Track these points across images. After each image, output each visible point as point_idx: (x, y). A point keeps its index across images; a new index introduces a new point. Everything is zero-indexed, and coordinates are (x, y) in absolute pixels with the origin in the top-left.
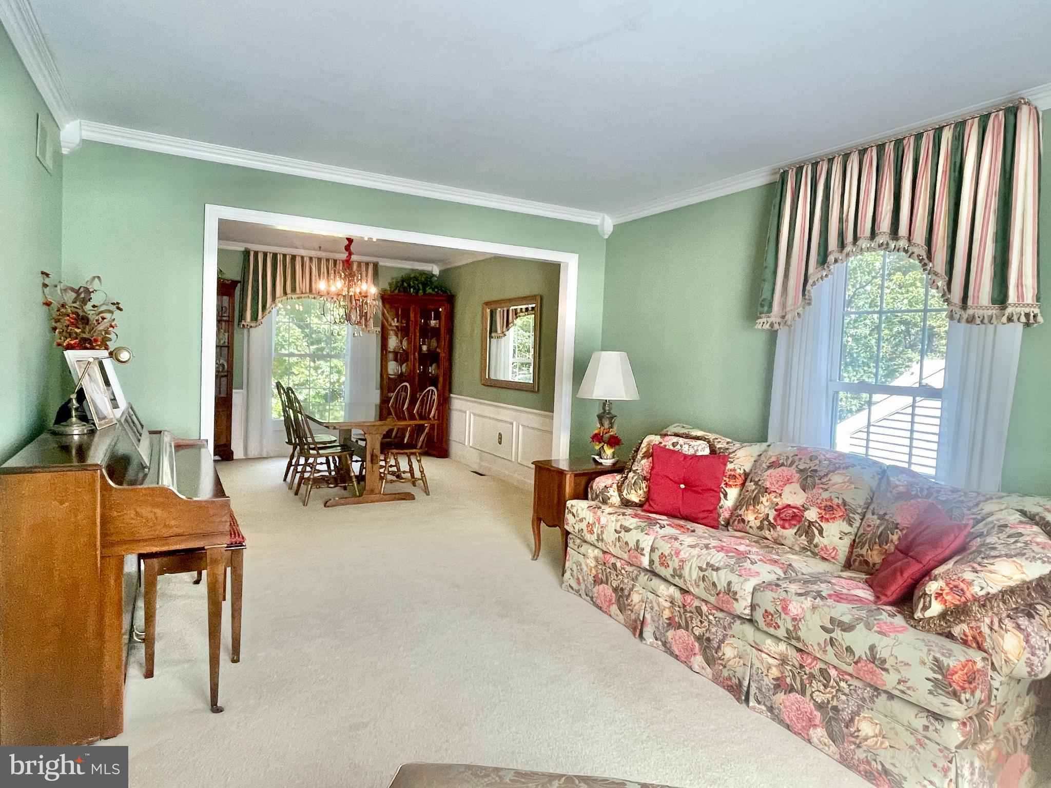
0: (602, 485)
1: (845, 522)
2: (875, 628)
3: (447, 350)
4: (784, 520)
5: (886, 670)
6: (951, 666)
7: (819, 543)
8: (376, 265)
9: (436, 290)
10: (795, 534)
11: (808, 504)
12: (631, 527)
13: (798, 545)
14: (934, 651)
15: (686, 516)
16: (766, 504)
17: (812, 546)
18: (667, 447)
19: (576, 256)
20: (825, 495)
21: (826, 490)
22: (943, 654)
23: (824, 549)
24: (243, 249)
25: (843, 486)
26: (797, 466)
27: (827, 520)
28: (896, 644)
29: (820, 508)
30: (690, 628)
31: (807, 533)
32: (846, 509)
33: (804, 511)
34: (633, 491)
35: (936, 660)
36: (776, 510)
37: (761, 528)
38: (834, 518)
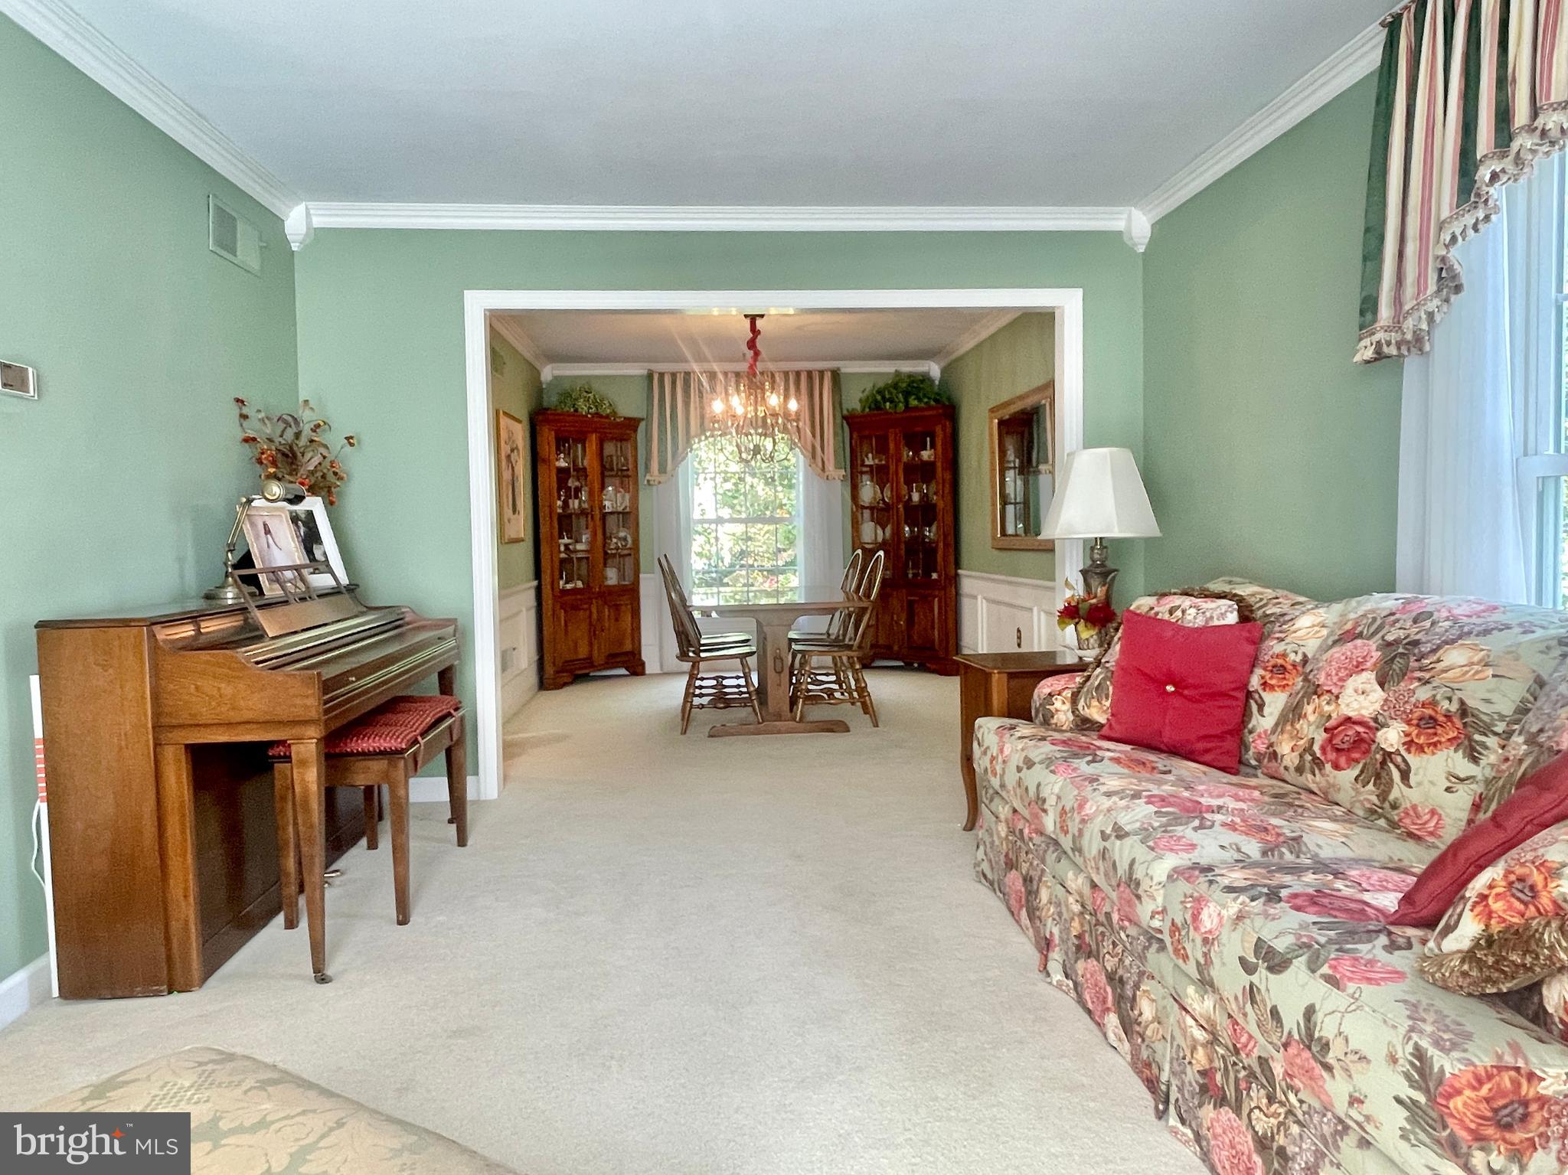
0: (1047, 691)
1: (1460, 752)
2: (1325, 969)
3: (948, 498)
4: (1338, 750)
5: (1328, 1068)
6: (1448, 1075)
7: (1402, 800)
8: (836, 375)
9: (926, 400)
10: (1356, 779)
11: (1386, 714)
12: (1037, 760)
13: (1361, 802)
14: (1421, 1032)
15: (1175, 747)
16: (1312, 718)
17: (1386, 805)
18: (1159, 617)
19: (1080, 292)
20: (1423, 694)
21: (1427, 682)
22: (1437, 1043)
23: (1411, 813)
24: (645, 372)
25: (1467, 672)
26: (1383, 637)
27: (1421, 749)
28: (1353, 1007)
29: (1408, 722)
30: (1101, 955)
31: (1378, 776)
32: (1465, 724)
33: (1377, 729)
34: (1095, 703)
35: (1419, 1053)
36: (1326, 730)
37: (1300, 770)
38: (1435, 745)
